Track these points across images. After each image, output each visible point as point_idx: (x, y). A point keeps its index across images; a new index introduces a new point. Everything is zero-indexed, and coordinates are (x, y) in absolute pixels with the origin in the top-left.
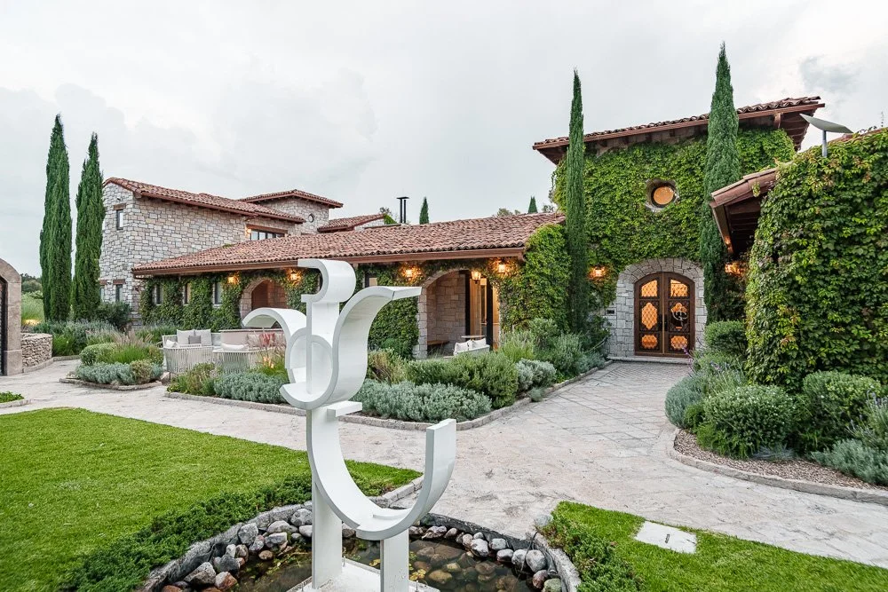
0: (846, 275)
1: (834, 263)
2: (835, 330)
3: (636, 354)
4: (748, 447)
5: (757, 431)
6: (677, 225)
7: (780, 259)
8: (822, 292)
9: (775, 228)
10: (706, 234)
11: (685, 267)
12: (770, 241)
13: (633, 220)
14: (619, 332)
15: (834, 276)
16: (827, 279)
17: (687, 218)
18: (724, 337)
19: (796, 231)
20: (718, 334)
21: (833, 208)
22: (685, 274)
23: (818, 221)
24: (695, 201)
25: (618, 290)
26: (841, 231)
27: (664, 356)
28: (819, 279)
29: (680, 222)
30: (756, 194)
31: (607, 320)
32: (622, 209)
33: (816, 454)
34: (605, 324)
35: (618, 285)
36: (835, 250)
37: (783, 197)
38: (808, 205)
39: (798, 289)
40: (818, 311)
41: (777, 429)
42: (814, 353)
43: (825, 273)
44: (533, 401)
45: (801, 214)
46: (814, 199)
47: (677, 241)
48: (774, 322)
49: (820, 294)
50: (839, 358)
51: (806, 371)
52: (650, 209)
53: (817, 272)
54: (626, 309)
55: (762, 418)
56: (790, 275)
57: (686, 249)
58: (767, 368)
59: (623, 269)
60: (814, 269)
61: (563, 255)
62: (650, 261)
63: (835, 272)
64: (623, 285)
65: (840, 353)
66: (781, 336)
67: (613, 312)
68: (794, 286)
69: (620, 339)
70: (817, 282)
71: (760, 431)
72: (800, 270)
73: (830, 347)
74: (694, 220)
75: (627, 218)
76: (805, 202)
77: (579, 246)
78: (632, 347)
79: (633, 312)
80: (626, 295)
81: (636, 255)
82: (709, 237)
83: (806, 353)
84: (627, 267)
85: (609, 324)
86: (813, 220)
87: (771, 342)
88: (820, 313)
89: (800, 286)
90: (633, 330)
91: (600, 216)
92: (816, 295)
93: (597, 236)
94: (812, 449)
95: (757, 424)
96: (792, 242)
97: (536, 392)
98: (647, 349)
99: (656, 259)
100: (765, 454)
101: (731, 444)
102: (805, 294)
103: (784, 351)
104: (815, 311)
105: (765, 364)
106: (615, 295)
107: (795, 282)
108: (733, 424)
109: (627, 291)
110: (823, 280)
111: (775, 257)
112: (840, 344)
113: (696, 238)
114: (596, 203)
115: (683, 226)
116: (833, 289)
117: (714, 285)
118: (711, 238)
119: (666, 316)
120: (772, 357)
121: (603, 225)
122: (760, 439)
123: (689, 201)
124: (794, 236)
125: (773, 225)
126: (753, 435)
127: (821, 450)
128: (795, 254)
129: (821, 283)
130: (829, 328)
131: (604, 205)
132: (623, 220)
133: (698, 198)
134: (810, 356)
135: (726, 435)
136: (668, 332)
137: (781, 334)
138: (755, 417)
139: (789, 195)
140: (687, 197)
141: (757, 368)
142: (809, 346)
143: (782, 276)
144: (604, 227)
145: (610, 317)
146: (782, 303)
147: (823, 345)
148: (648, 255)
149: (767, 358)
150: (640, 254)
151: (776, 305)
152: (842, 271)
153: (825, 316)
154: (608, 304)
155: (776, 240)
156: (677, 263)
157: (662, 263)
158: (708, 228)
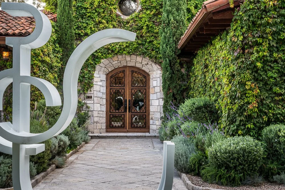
0: (282, 63)
1: (275, 55)
2: (277, 98)
3: (107, 132)
4: (240, 177)
5: (244, 165)
6: (140, 30)
7: (246, 51)
8: (270, 74)
9: (244, 30)
10: (165, 37)
11: (144, 63)
12: (241, 38)
13: (107, 23)
14: (95, 114)
15: (275, 63)
16: (272, 65)
17: (147, 25)
18: (199, 108)
19: (256, 33)
20: (195, 106)
21: (276, 19)
22: (144, 68)
23: (268, 27)
24: (153, 12)
25: (95, 79)
26: (279, 34)
27: (128, 132)
28: (268, 65)
29: (142, 28)
30: (232, 6)
31: (86, 104)
32: (99, 14)
33: (276, 177)
34: (84, 107)
35: (95, 75)
36: (277, 47)
37: (250, 9)
38: (263, 16)
39: (256, 72)
40: (267, 86)
41: (256, 163)
42: (266, 114)
43: (271, 61)
44: (58, 167)
45: (259, 22)
46: (267, 13)
47: (140, 42)
48: (244, 94)
49: (268, 75)
50: (279, 116)
51: (261, 126)
52: (119, 16)
53: (267, 61)
54: (100, 95)
55: (248, 156)
56: (252, 62)
57: (146, 49)
58: (238, 126)
59: (99, 62)
60: (265, 59)
61: (56, 47)
62: (120, 57)
63: (276, 61)
64: (98, 76)
65: (279, 114)
66: (248, 103)
67: (91, 97)
68: (255, 70)
69: (96, 119)
70: (267, 67)
71: (247, 165)
72: (258, 59)
73: (274, 109)
74: (151, 27)
75: (103, 21)
76: (262, 14)
77: (69, 40)
78: (104, 126)
79: (105, 97)
80: (101, 83)
81: (110, 52)
82: (167, 40)
83: (262, 115)
84: (102, 61)
85: (87, 107)
86: (265, 26)
87: (241, 108)
88: (268, 87)
89: (258, 70)
90: (105, 112)
91: (82, 18)
92: (266, 75)
93: (79, 34)
94: (273, 174)
95: (245, 161)
96: (254, 40)
97: (58, 160)
98: (116, 127)
99: (124, 55)
100: (249, 181)
101: (230, 177)
102: (260, 75)
103: (249, 113)
104: (265, 86)
105: (237, 123)
106: (92, 83)
107: (255, 67)
108: (230, 162)
109: (101, 81)
110: (270, 66)
111: (243, 49)
112: (279, 108)
113: (153, 41)
114: (79, 6)
115: (144, 30)
116: (275, 72)
117: (170, 76)
118: (169, 41)
119: (129, 101)
120: (242, 118)
121: (85, 25)
122: (246, 171)
123: (148, 12)
124: (256, 36)
125: (242, 28)
126: (243, 168)
127: (279, 174)
128: (255, 49)
129: (269, 68)
130: (274, 97)
131: (85, 8)
132: (100, 22)
133: (154, 10)
134: (264, 116)
135: (226, 171)
136: (131, 113)
137: (248, 101)
138: (244, 156)
139: (253, 9)
140: (147, 9)
141: (232, 126)
142: (264, 109)
143: (248, 63)
144: (86, 27)
145: (88, 102)
146: (249, 81)
147: (270, 109)
148: (118, 52)
149: (239, 119)
150: (113, 51)
151: (245, 82)
152: (280, 61)
153: (271, 89)
154: (87, 90)
155: (245, 38)
156: (139, 59)
157: (128, 59)
158: (166, 33)
